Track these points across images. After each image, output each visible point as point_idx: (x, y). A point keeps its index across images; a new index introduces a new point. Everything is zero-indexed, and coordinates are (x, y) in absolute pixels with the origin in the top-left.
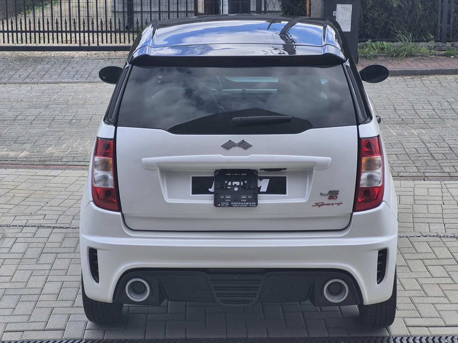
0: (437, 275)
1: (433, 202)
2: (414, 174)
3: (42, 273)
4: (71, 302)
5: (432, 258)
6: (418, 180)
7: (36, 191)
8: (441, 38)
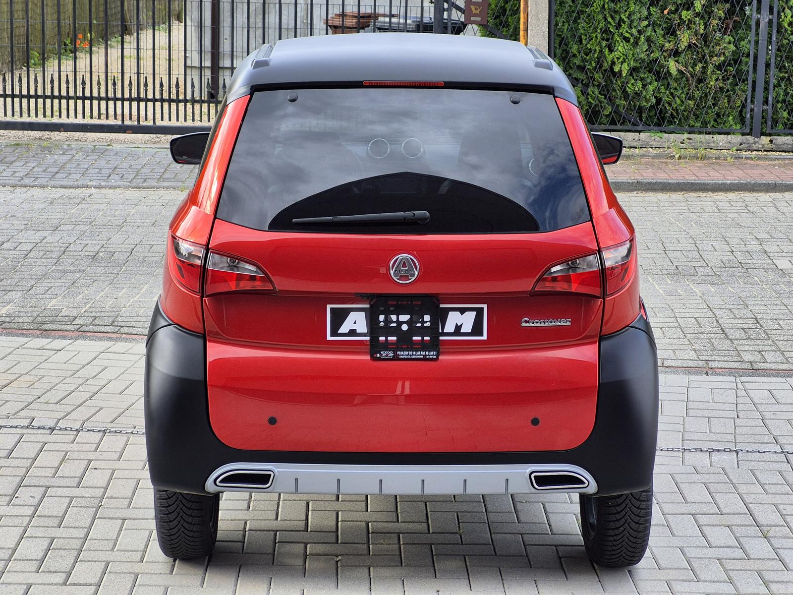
0: (717, 543)
1: (721, 413)
2: (691, 364)
3: (18, 521)
4: (64, 576)
5: (712, 512)
6: (697, 373)
7: (21, 375)
8: (751, 129)
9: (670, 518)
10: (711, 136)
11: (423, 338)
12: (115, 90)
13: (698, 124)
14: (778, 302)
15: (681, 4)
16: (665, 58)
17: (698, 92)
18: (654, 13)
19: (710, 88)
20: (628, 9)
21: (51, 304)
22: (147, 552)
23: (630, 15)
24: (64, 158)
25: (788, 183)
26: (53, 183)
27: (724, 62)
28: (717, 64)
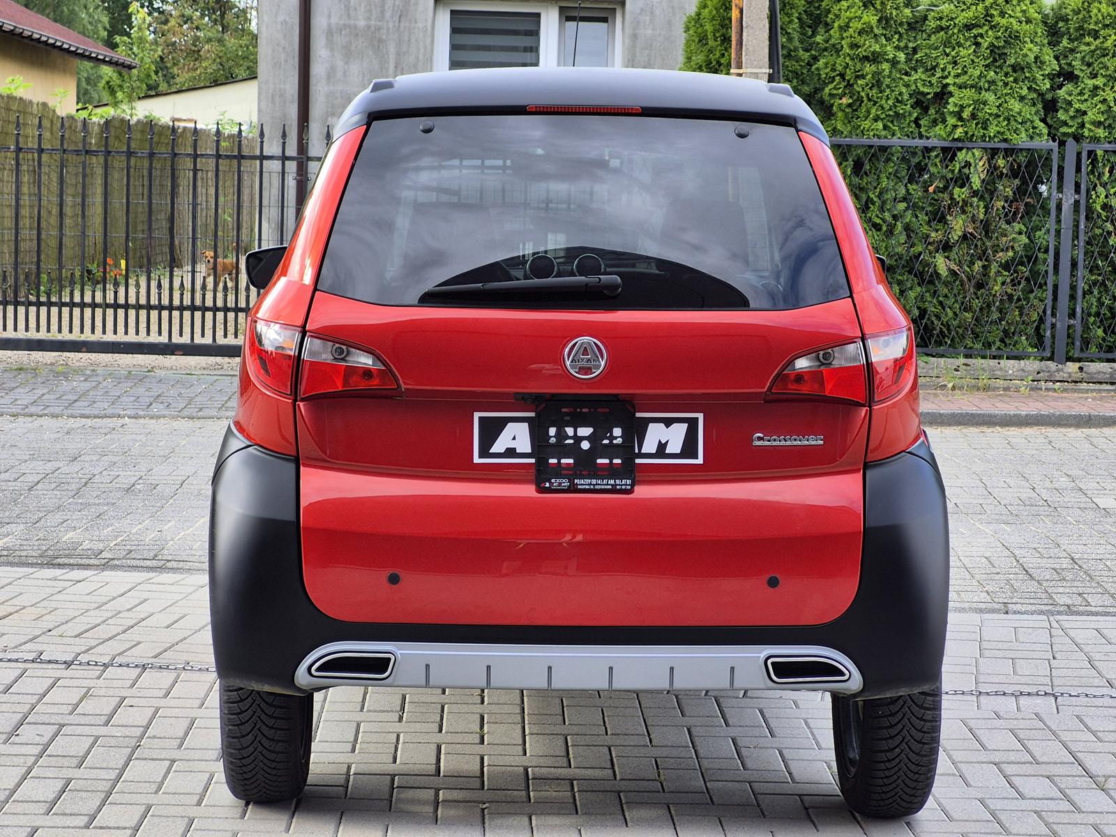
0: (1033, 795)
1: (1031, 654)
2: (983, 606)
4: (86, 818)
5: (1023, 760)
6: (991, 613)
7: (24, 608)
8: (1053, 353)
9: (963, 767)
10: (997, 361)
11: (611, 462)
12: (160, 294)
13: (978, 346)
14: (1102, 542)
15: (952, 179)
16: (930, 253)
17: (977, 301)
18: (913, 193)
19: (995, 295)
20: (878, 185)
21: (66, 537)
22: (207, 796)
23: (881, 193)
24: (87, 385)
25: (1108, 415)
26: (70, 411)
27: (1013, 259)
28: (1003, 261)
